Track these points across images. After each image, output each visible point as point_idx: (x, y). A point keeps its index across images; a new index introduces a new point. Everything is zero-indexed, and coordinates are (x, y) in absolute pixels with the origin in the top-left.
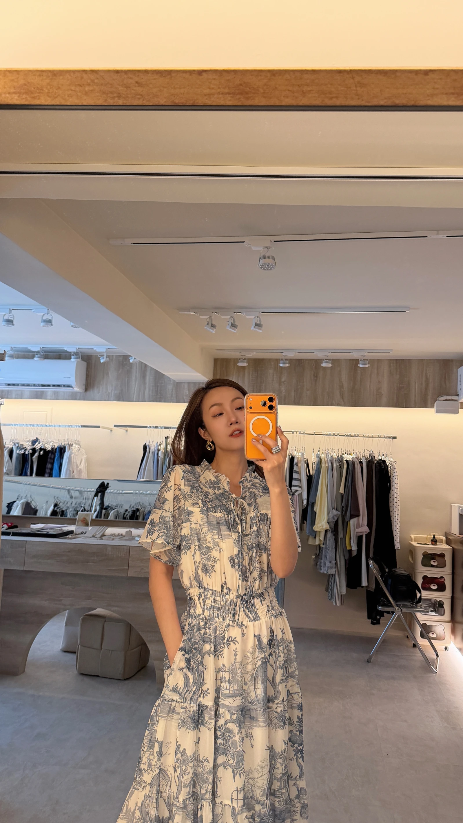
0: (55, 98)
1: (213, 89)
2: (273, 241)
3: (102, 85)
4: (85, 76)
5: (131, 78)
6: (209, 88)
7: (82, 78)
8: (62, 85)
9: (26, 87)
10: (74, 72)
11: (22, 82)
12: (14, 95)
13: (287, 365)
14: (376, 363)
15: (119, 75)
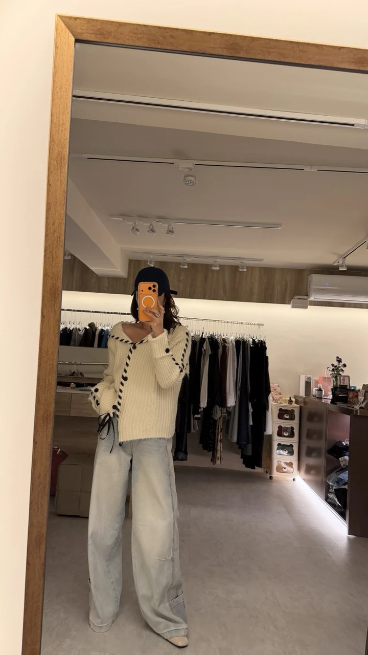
2: (195, 164)
3: (149, 34)
4: (140, 28)
5: (168, 33)
6: (215, 44)
7: (137, 29)
9: (101, 31)
10: (133, 24)
11: (99, 27)
12: (92, 35)
13: (186, 267)
14: (251, 269)
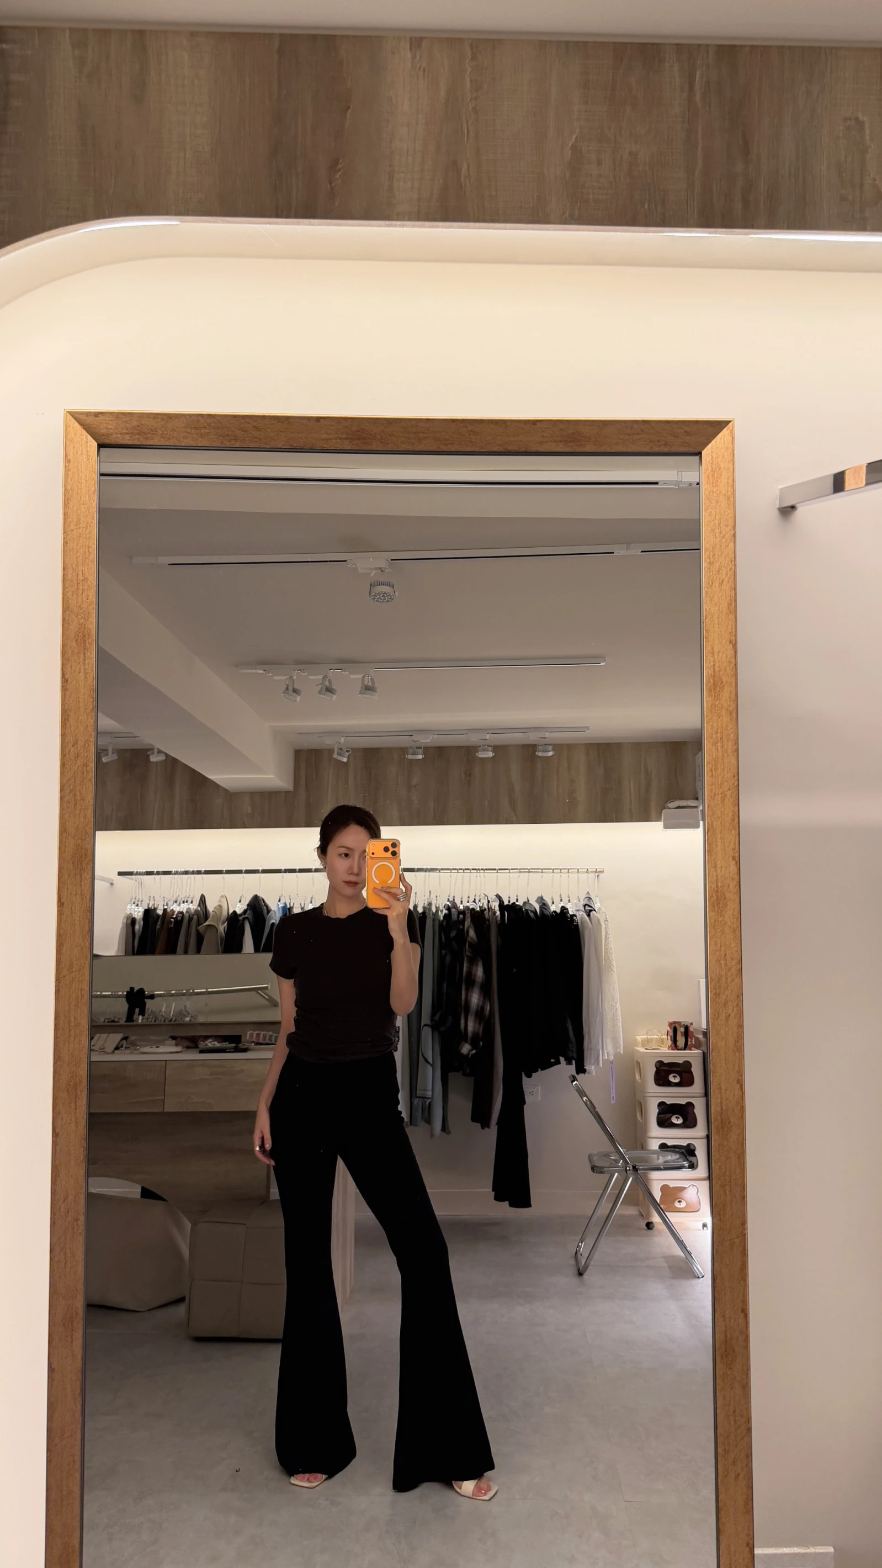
0: (170, 439)
1: (330, 434)
2: (390, 560)
3: (218, 428)
4: (202, 420)
5: (248, 423)
6: (327, 433)
7: (198, 421)
8: (177, 427)
9: (139, 428)
10: (190, 415)
11: (135, 423)
12: (126, 436)
13: (420, 757)
14: (564, 749)
15: (237, 419)
